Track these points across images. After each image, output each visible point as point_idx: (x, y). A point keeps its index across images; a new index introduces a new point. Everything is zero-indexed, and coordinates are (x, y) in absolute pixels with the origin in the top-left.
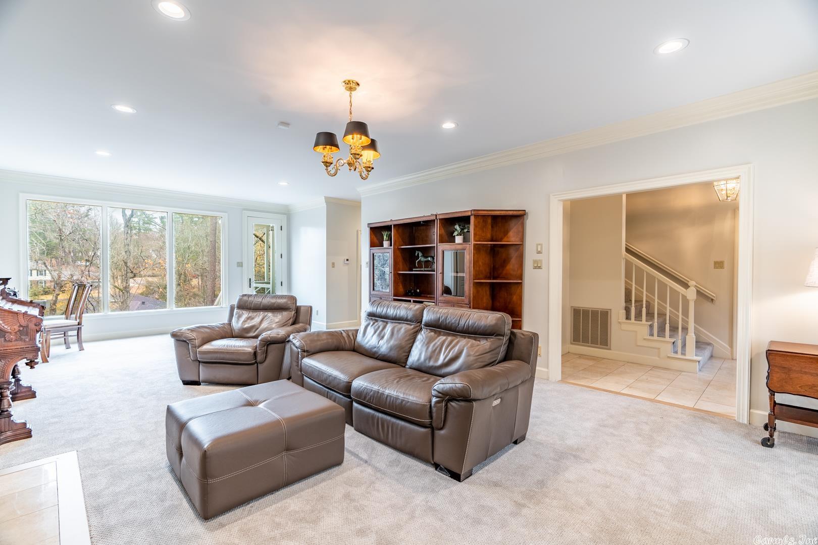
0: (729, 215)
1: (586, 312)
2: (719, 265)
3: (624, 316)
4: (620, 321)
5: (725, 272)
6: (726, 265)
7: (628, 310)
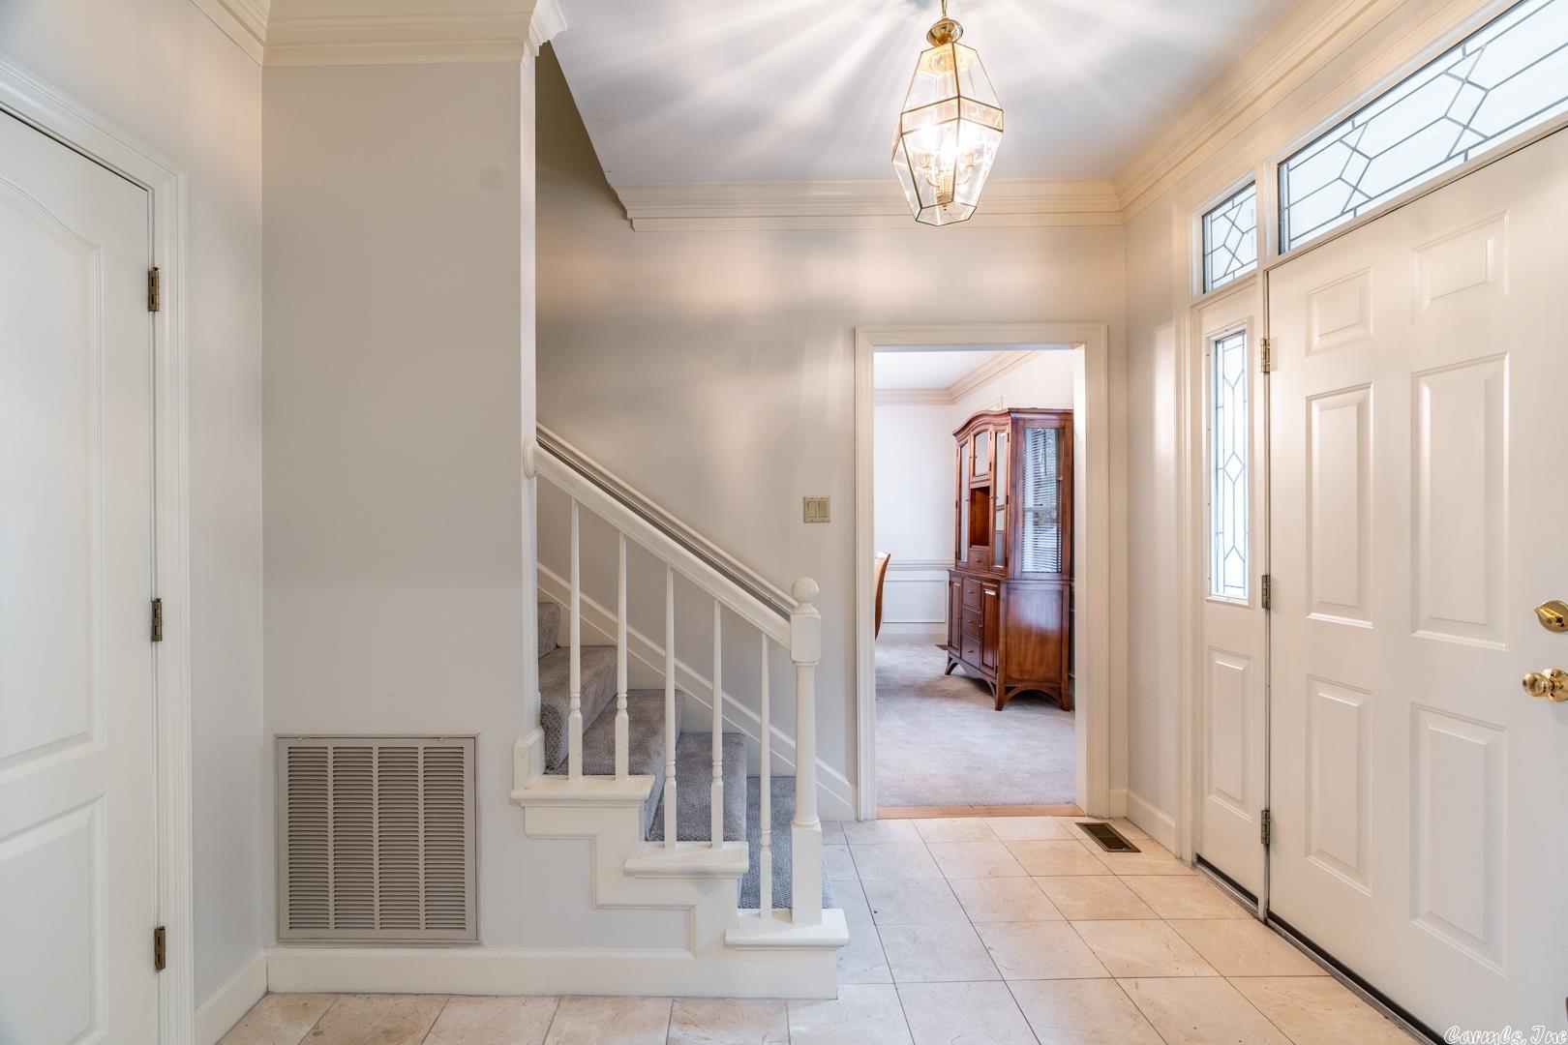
0: (840, 346)
1: (352, 759)
2: (817, 510)
3: (538, 758)
4: (516, 794)
5: (831, 533)
6: (835, 510)
7: (550, 721)
